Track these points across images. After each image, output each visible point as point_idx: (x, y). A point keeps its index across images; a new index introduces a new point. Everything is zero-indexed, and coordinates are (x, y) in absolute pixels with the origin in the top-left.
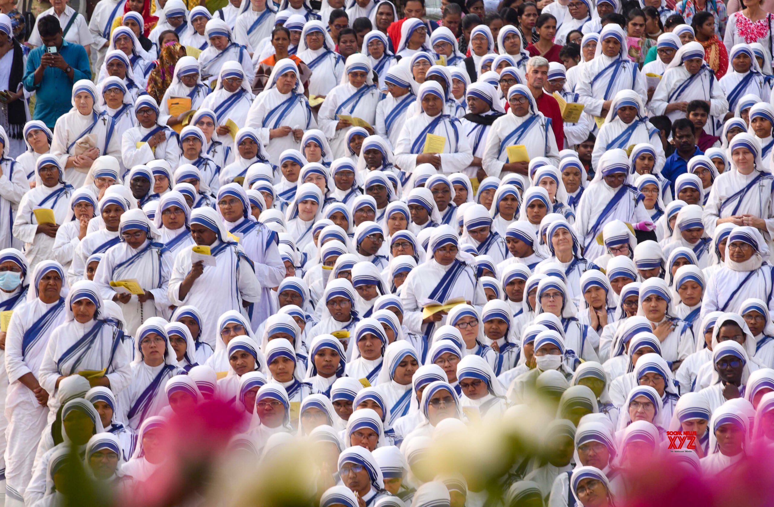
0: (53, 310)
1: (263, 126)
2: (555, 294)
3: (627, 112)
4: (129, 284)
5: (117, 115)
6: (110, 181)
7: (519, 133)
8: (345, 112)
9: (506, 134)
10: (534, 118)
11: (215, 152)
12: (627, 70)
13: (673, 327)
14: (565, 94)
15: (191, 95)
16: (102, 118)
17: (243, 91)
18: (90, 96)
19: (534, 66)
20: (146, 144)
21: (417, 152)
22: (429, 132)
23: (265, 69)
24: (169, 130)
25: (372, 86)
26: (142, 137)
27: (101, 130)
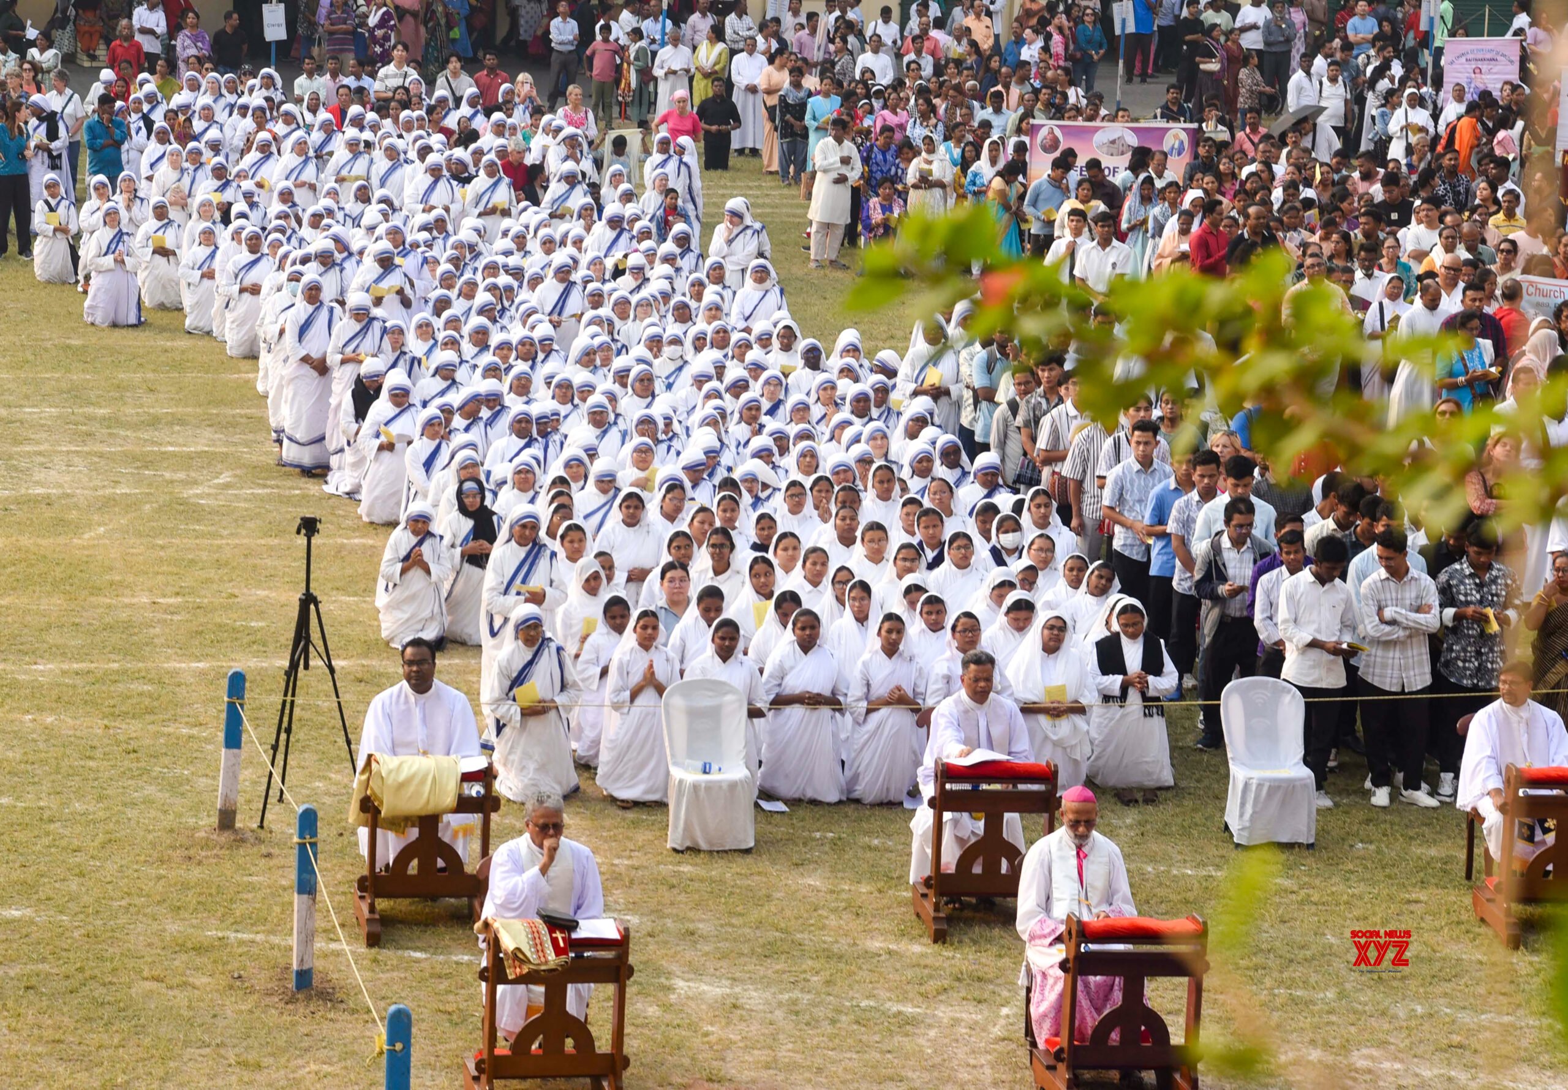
0: (317, 309)
5: (195, 170)
8: (344, 173)
17: (271, 153)
27: (186, 180)
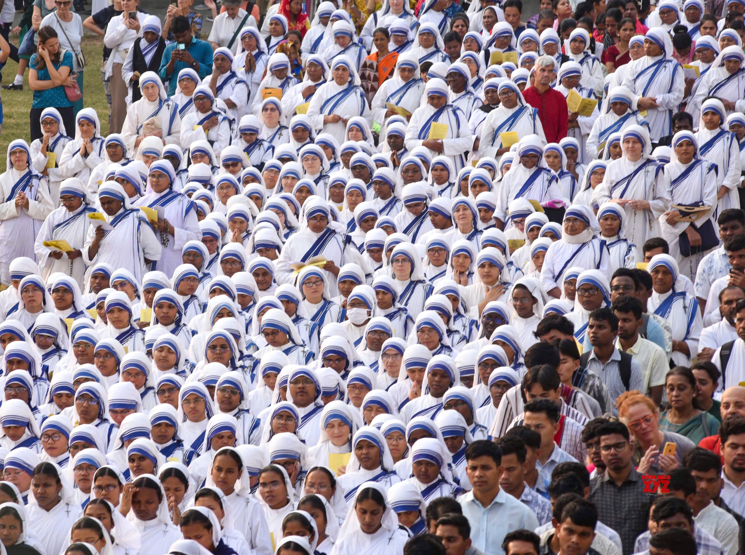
1: (321, 113)
2: (404, 260)
3: (618, 107)
4: (59, 243)
6: (154, 158)
7: (510, 122)
8: (393, 101)
9: (499, 124)
10: (523, 109)
11: (281, 134)
12: (667, 69)
13: (504, 290)
14: (581, 89)
15: (282, 86)
16: (166, 103)
18: (155, 85)
19: (542, 65)
20: (201, 127)
21: (424, 138)
22: (434, 120)
23: (368, 64)
24: (222, 115)
25: (419, 80)
26: (198, 121)
27: (165, 114)
